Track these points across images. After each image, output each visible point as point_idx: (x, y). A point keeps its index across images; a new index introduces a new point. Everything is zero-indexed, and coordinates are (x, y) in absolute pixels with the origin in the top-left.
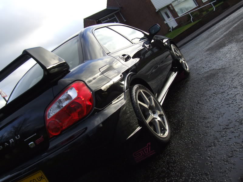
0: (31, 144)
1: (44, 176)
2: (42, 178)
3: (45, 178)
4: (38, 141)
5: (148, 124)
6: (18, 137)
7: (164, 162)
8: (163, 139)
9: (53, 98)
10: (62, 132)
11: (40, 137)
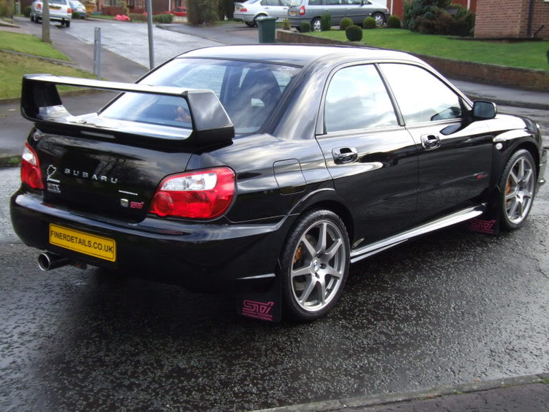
0: (124, 202)
1: (114, 249)
2: (110, 249)
3: (115, 253)
4: (134, 204)
5: (292, 277)
6: (114, 180)
8: (300, 311)
9: (184, 170)
10: (168, 216)
11: (140, 202)
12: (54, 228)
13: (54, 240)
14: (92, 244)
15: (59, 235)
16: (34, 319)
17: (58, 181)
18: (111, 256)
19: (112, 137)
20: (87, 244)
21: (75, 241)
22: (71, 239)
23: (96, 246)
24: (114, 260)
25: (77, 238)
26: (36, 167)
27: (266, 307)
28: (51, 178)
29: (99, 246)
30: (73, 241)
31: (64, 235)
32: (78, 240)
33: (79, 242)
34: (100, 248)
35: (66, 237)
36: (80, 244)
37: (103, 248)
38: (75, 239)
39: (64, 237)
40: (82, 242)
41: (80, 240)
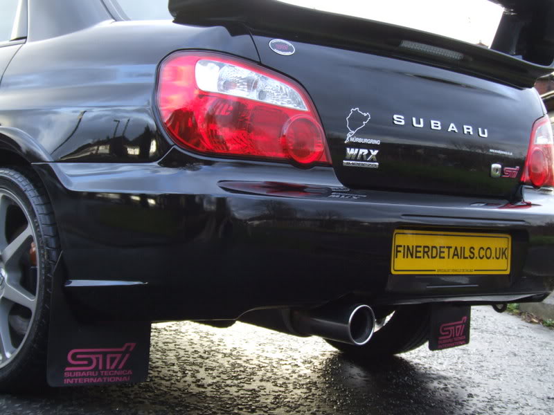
0: (497, 169)
1: (509, 253)
2: (504, 253)
3: (509, 258)
4: (509, 170)
11: (515, 167)
12: (403, 240)
13: (401, 265)
14: (476, 252)
15: (411, 252)
20: (467, 254)
21: (445, 255)
22: (437, 253)
23: (482, 253)
24: (508, 272)
25: (449, 248)
29: (487, 253)
30: (442, 255)
31: (425, 247)
32: (452, 251)
33: (454, 255)
34: (488, 256)
35: (427, 251)
36: (456, 257)
37: (493, 255)
38: (446, 250)
39: (424, 252)
40: (459, 253)
41: (456, 248)
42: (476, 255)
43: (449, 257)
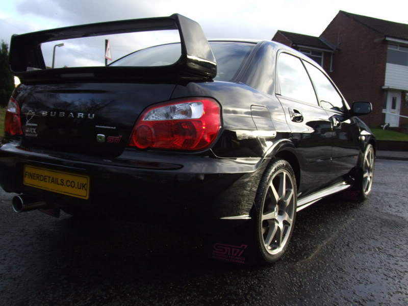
0: (101, 137)
1: (88, 187)
2: (84, 186)
3: (88, 190)
4: (111, 138)
5: (262, 221)
6: (91, 116)
7: (246, 283)
9: (169, 99)
10: (149, 148)
11: (118, 135)
12: (28, 169)
13: (28, 181)
14: (65, 182)
15: (32, 176)
16: (4, 260)
17: (36, 125)
18: (84, 194)
19: (91, 75)
20: (59, 182)
22: (44, 179)
23: (69, 184)
24: (87, 198)
25: (49, 177)
26: (17, 115)
27: (238, 250)
28: (29, 122)
29: (72, 185)
30: (46, 180)
31: (37, 175)
32: (51, 179)
33: (52, 181)
34: (73, 186)
35: (39, 177)
36: (53, 183)
37: (76, 186)
38: (48, 178)
39: (37, 177)
40: (54, 181)
41: (53, 178)
42: (65, 184)
43: (49, 182)
